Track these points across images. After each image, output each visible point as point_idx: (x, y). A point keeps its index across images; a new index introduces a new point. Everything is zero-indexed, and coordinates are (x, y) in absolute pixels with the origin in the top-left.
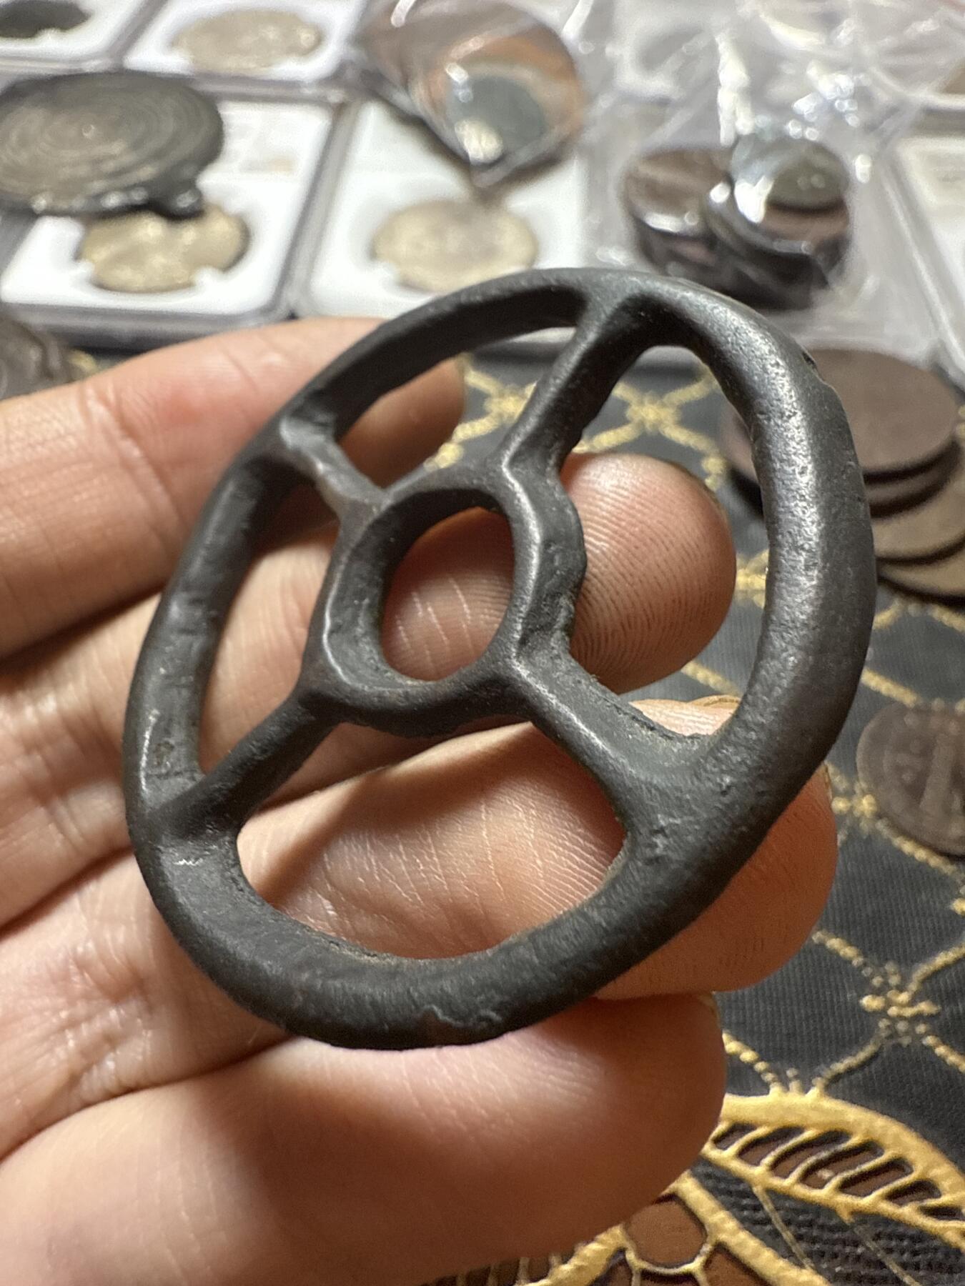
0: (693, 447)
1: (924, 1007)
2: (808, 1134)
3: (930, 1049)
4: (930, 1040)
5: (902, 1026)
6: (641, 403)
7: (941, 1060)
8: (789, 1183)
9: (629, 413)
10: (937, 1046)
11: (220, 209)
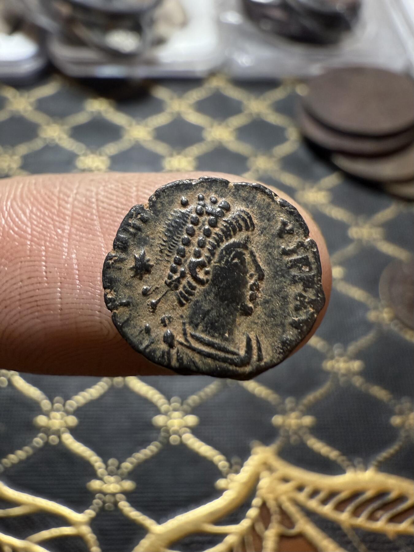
2: (369, 494)
8: (361, 521)
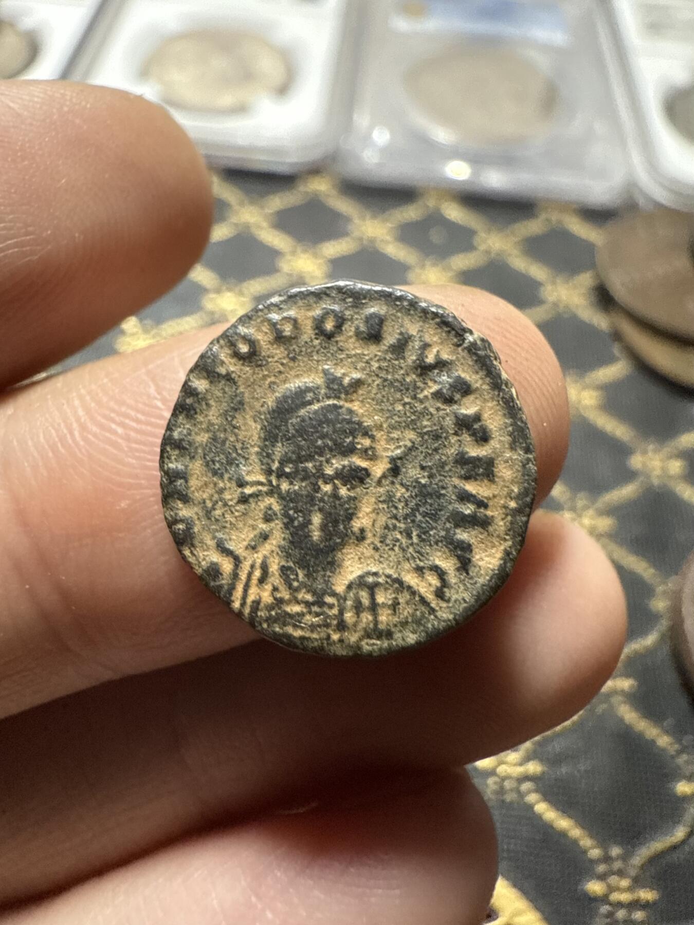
0: (402, 261)
1: (534, 767)
3: (530, 807)
4: (532, 798)
5: (507, 784)
6: (363, 218)
7: (539, 817)
9: (350, 227)
10: (538, 802)
11: (12, 25)
